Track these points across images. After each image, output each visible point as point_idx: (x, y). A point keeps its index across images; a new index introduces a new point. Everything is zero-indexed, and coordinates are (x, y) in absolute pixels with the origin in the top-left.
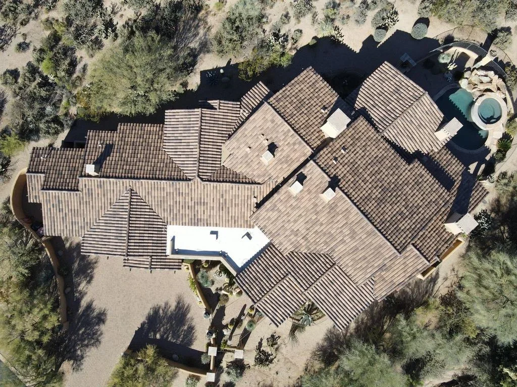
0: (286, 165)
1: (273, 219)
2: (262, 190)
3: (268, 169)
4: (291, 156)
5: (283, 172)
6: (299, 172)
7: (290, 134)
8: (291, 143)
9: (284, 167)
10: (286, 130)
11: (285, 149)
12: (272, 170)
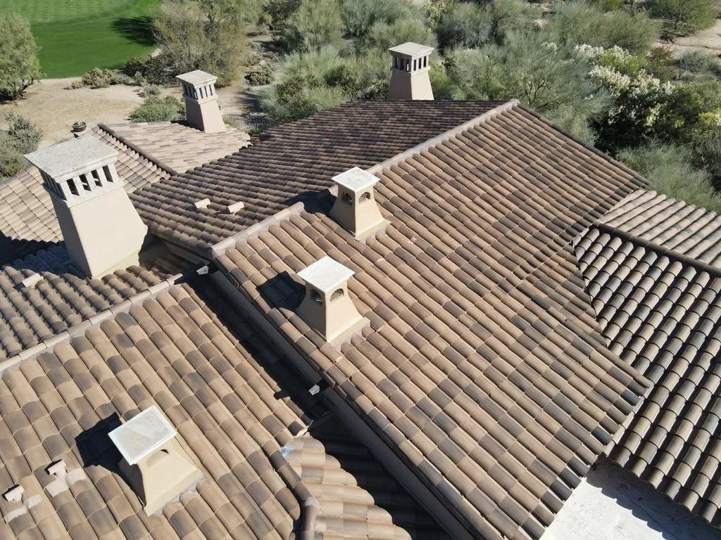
0: (218, 382)
1: (492, 423)
2: (338, 510)
3: (222, 470)
4: (176, 355)
5: (249, 396)
6: (256, 295)
7: (69, 354)
8: (111, 352)
9: (226, 390)
10: (37, 372)
11: (131, 380)
12: (230, 448)
